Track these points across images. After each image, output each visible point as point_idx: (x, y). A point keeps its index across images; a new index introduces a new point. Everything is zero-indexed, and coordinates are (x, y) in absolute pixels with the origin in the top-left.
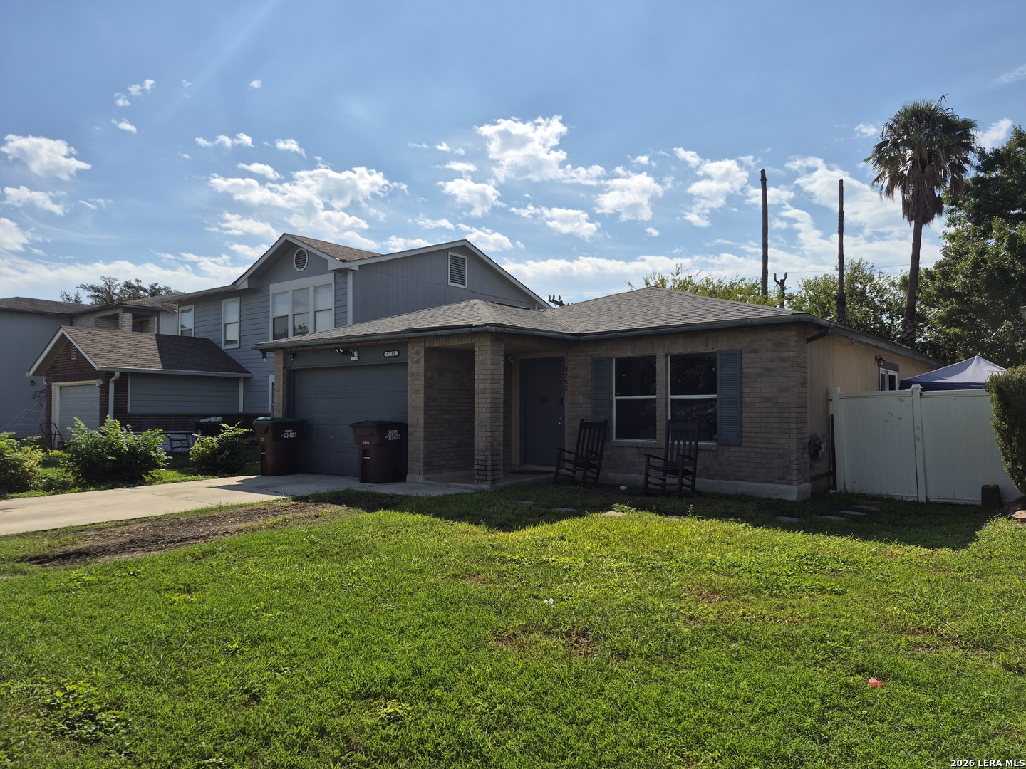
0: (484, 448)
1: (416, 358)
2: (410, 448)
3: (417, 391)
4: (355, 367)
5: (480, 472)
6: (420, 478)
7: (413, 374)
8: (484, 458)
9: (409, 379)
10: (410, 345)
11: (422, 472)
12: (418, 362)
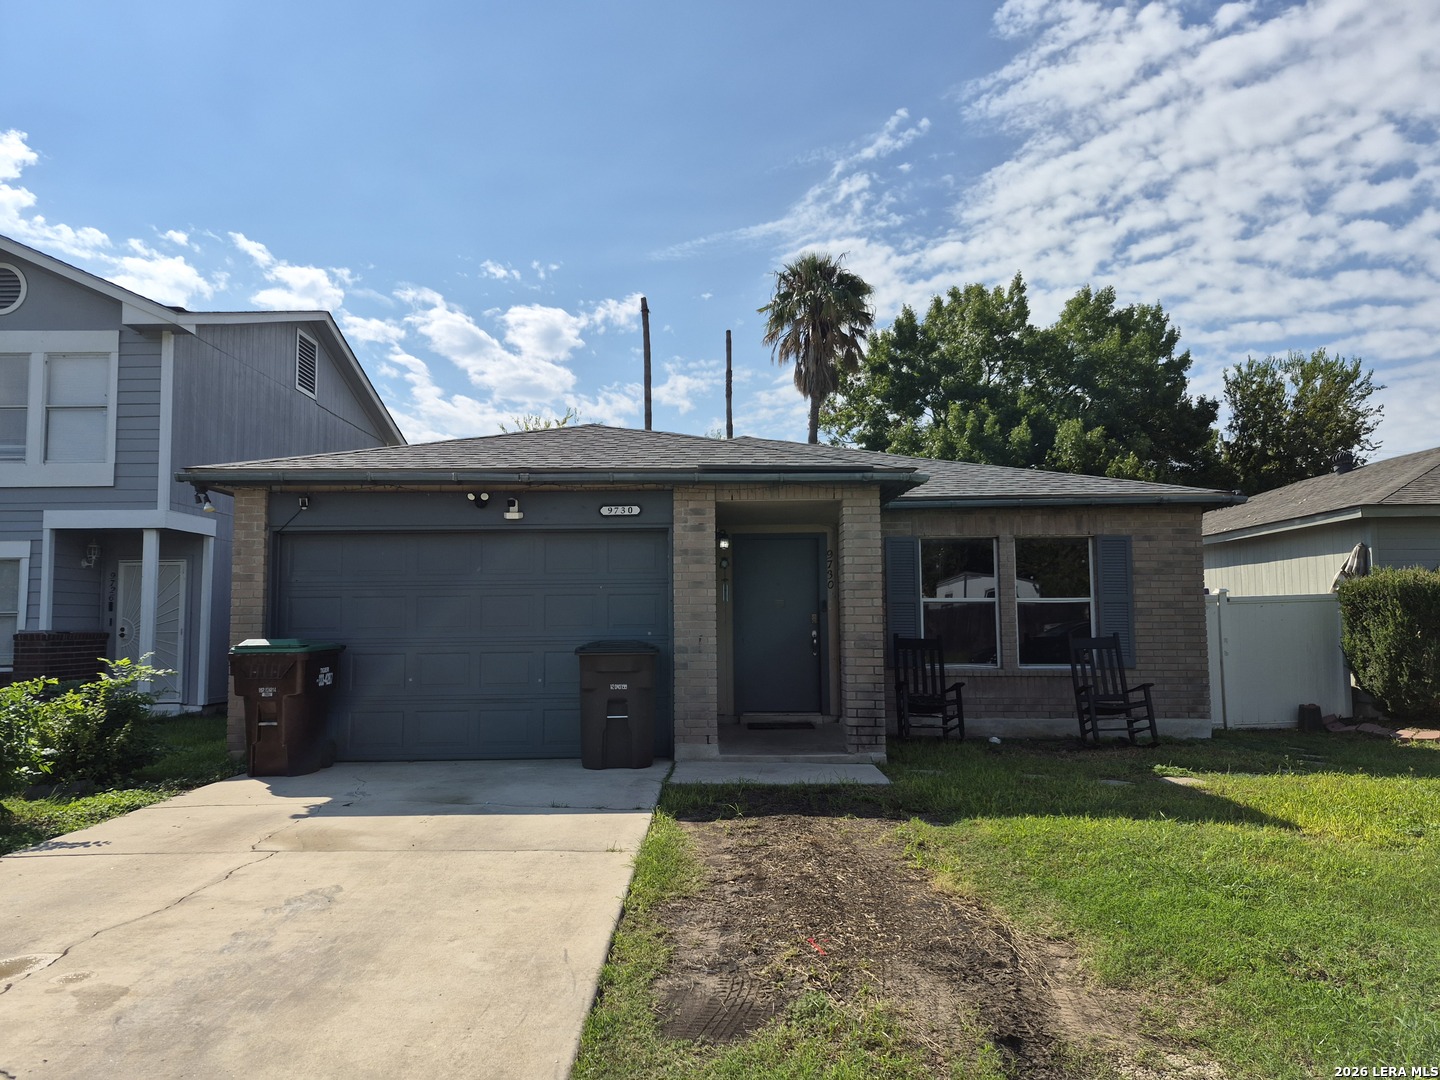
0: (870, 687)
1: (692, 520)
2: (679, 692)
3: (698, 584)
4: (513, 530)
5: (861, 731)
6: (713, 750)
7: (685, 552)
8: (870, 704)
9: (677, 560)
10: (676, 496)
11: (714, 738)
12: (699, 528)
